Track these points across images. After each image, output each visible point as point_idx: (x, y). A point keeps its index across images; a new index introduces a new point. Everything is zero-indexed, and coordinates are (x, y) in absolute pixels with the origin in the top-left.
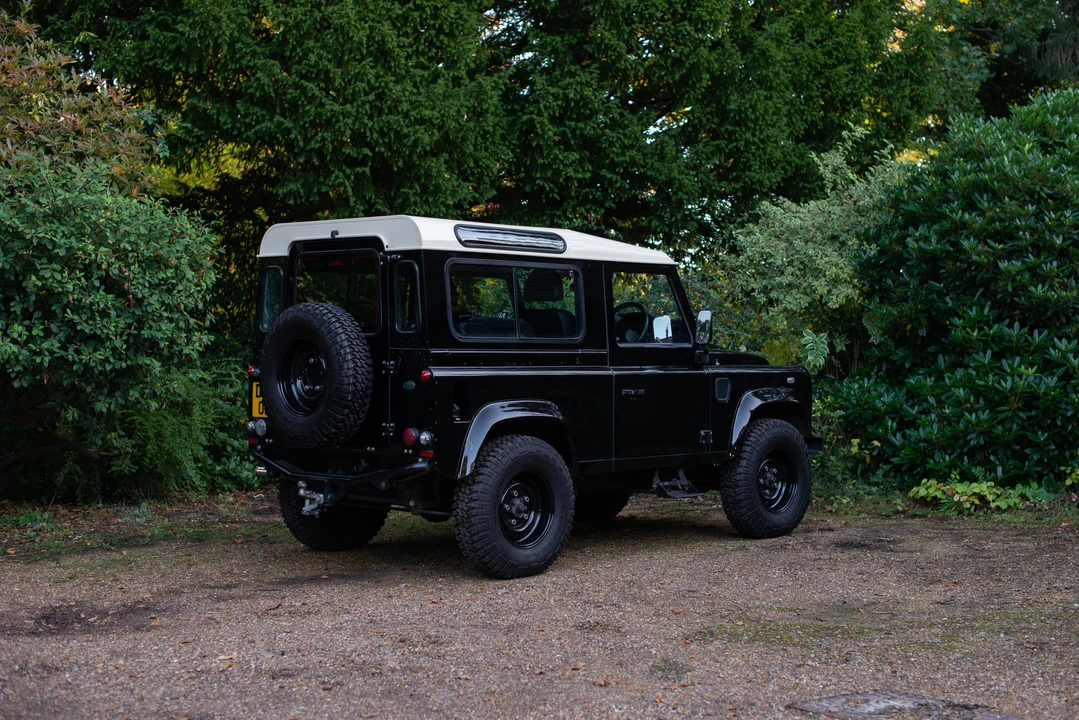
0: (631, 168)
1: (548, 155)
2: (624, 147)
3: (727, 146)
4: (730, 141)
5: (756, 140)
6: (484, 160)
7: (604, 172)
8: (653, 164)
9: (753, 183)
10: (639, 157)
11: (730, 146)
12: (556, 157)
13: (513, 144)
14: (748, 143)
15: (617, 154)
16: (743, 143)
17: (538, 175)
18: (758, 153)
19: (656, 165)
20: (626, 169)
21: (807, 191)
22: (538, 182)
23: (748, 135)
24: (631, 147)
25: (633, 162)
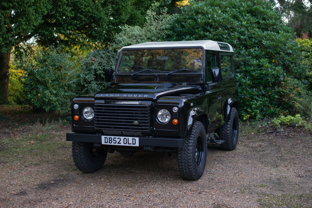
0: (88, 13)
1: (62, 8)
2: (85, 6)
3: (116, 7)
4: (117, 5)
5: (125, 5)
6: (43, 9)
7: (79, 14)
8: (95, 12)
9: (122, 20)
10: (91, 10)
11: (117, 7)
12: (65, 9)
13: (51, 4)
14: (123, 6)
15: (83, 8)
16: (121, 6)
17: (58, 15)
18: (125, 10)
19: (96, 12)
20: (86, 14)
21: (133, 23)
22: (57, 17)
23: (123, 4)
24: (88, 6)
25: (89, 12)
